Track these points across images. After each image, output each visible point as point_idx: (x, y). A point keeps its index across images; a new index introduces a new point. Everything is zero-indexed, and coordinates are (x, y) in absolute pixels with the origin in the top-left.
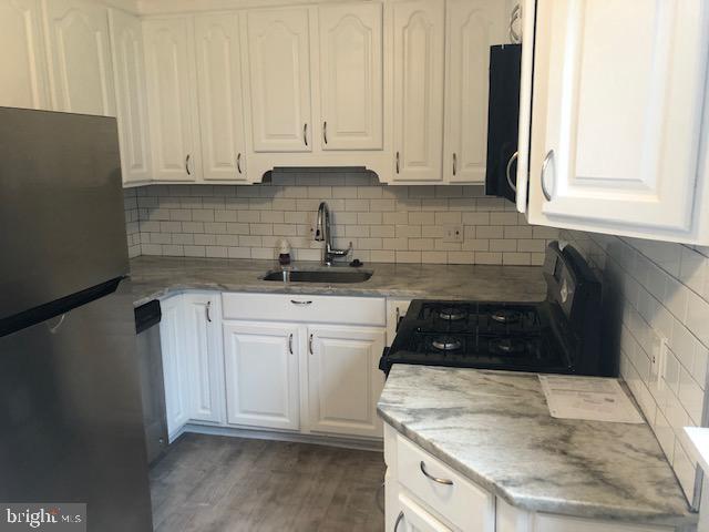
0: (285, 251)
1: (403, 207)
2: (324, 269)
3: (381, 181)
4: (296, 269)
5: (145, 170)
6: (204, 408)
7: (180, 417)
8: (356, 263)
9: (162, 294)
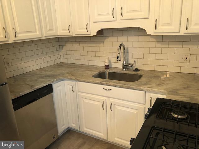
0: (107, 64)
1: (159, 45)
2: (122, 72)
3: (148, 33)
4: (111, 71)
5: (54, 31)
6: (73, 123)
7: (64, 126)
8: (137, 70)
9: (53, 82)
